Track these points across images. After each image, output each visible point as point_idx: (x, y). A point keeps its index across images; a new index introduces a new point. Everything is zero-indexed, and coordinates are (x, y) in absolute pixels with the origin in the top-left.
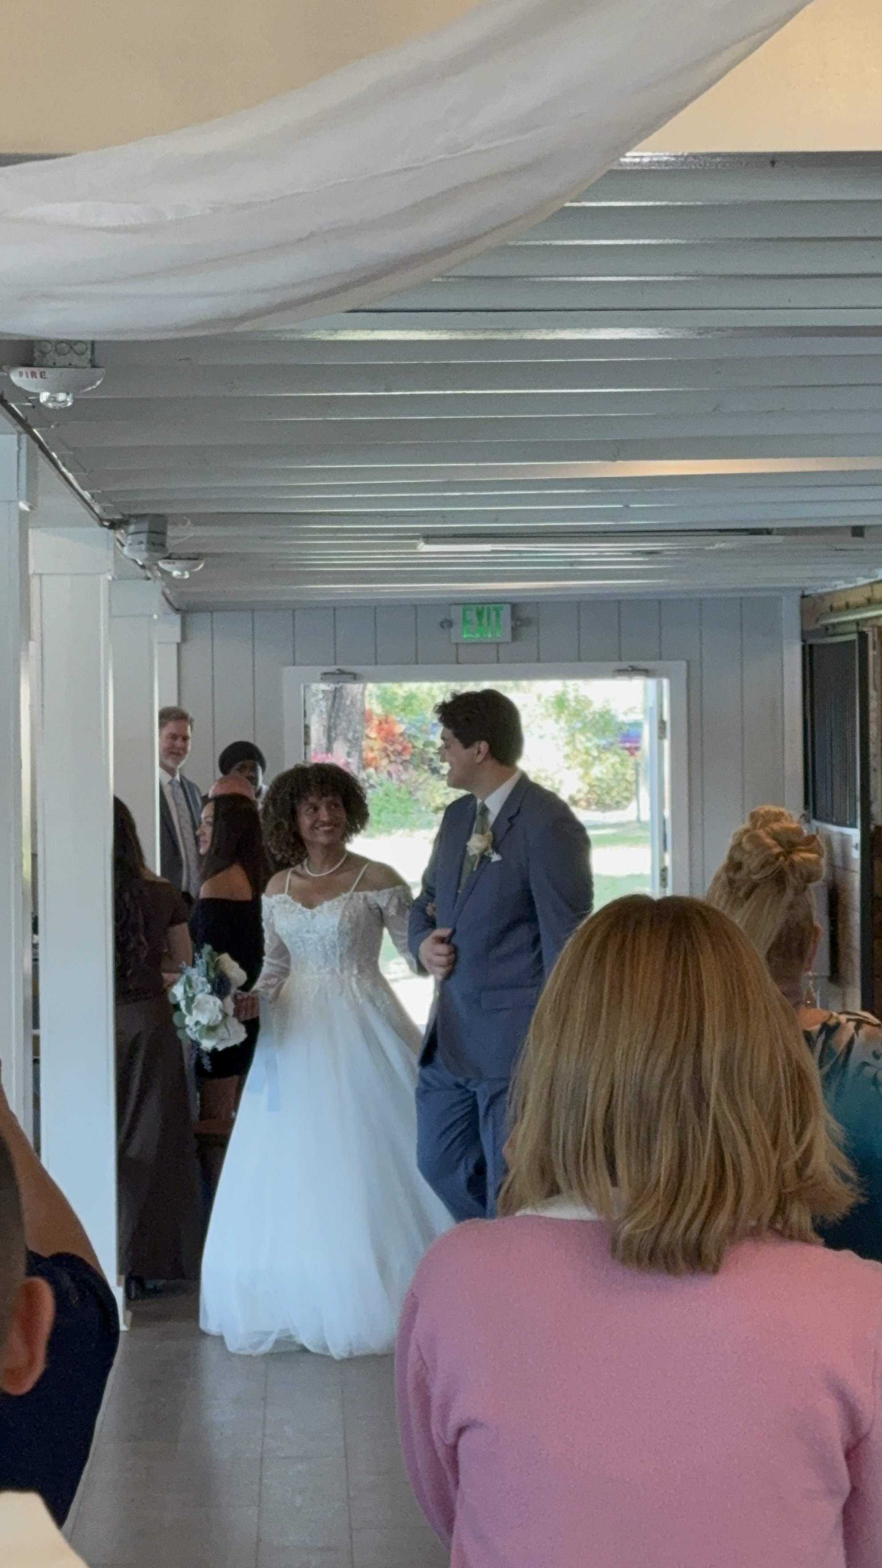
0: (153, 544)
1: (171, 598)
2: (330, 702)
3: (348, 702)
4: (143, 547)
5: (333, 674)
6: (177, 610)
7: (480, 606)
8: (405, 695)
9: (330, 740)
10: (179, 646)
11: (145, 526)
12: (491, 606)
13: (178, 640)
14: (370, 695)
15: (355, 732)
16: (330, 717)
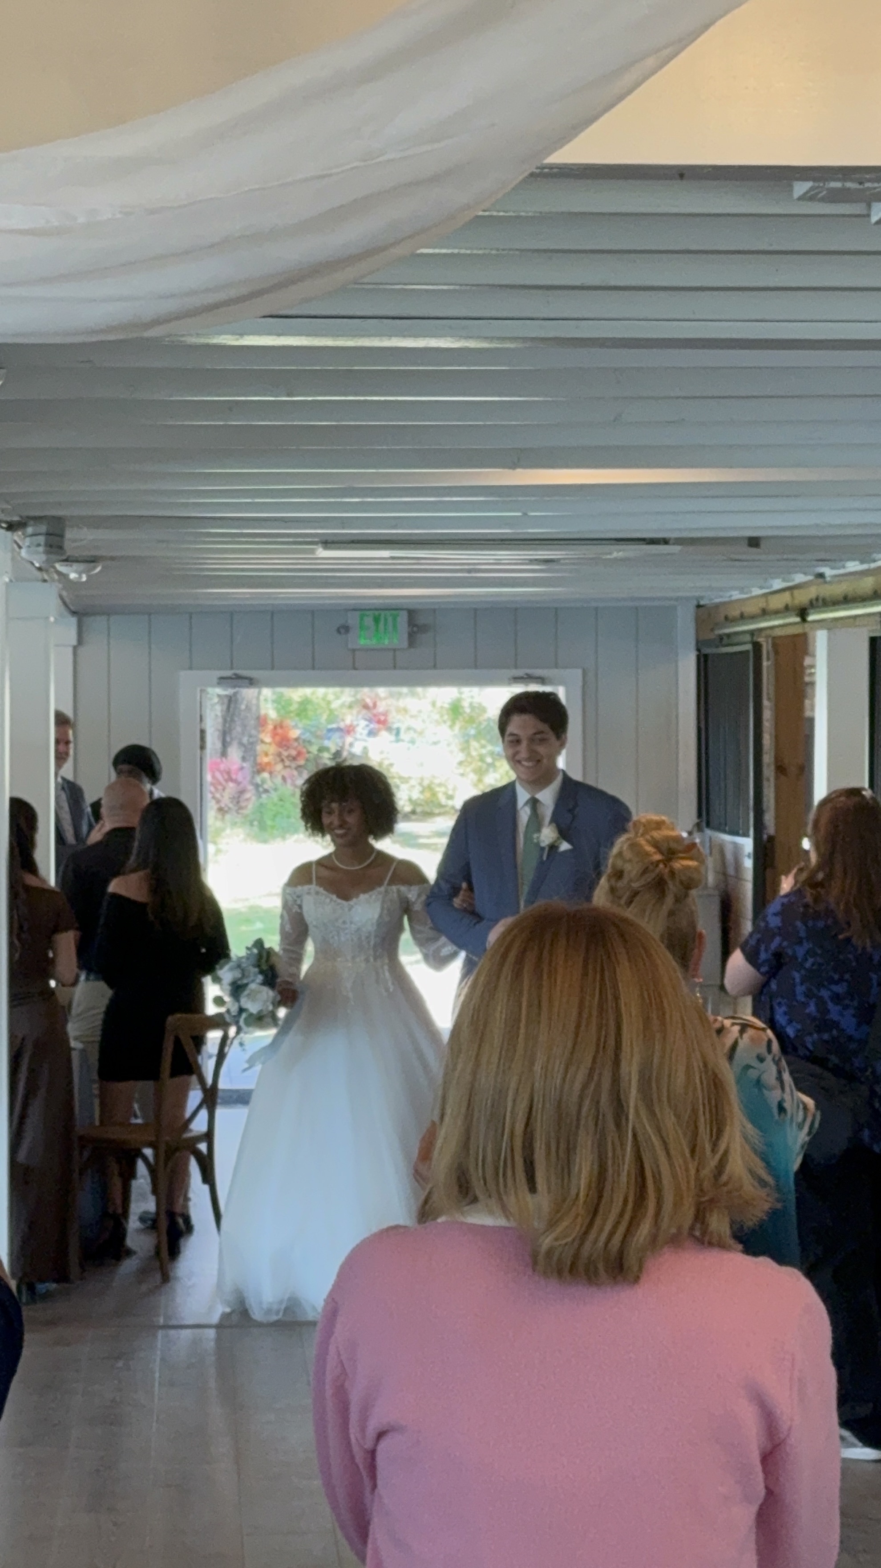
0: (51, 546)
1: (67, 600)
2: (225, 707)
3: (243, 707)
4: (41, 549)
5: (230, 678)
6: (74, 613)
7: (377, 613)
8: (299, 700)
9: (225, 745)
10: (75, 648)
11: (43, 528)
12: (388, 613)
13: (74, 642)
14: (266, 700)
15: (250, 736)
16: (225, 721)
